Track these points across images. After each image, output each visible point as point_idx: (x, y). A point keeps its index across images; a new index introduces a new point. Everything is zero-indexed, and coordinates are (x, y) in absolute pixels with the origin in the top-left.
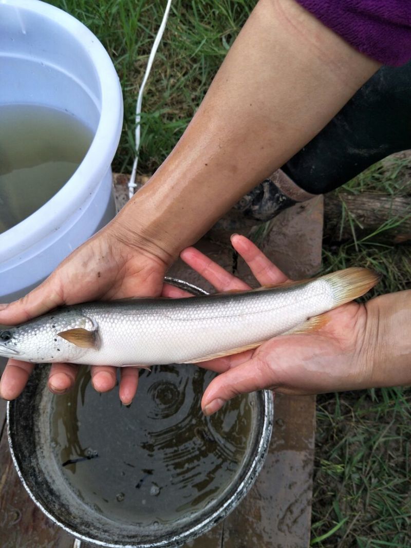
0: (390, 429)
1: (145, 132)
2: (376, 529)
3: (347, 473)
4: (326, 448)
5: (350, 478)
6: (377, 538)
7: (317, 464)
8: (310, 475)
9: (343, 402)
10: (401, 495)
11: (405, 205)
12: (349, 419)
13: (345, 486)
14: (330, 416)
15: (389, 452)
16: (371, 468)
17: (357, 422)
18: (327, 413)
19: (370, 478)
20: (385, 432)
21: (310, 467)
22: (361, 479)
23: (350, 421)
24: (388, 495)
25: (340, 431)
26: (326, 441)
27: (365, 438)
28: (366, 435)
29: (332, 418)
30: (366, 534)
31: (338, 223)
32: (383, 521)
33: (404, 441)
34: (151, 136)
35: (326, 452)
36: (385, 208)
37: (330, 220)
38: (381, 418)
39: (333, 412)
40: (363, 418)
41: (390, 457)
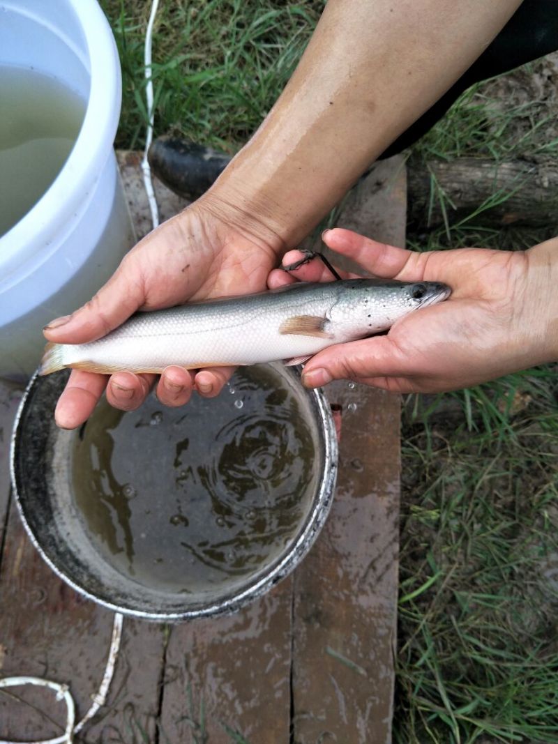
0: (497, 463)
1: (159, 89)
2: (479, 582)
3: (443, 519)
4: (416, 491)
5: (447, 525)
6: (481, 591)
7: (406, 511)
8: (396, 524)
9: (436, 434)
10: (510, 541)
11: (514, 173)
12: (444, 455)
13: (442, 535)
14: (421, 452)
15: (495, 492)
16: (473, 512)
17: (455, 457)
18: (416, 449)
19: (472, 525)
20: (490, 468)
21: (396, 515)
22: (461, 526)
23: (446, 457)
24: (494, 543)
25: (434, 470)
26: (417, 483)
27: (465, 477)
28: (466, 473)
29: (424, 455)
30: (467, 588)
31: (427, 202)
32: (487, 572)
33: (515, 477)
34: (168, 95)
35: (417, 496)
36: (487, 178)
37: (416, 198)
38: (485, 451)
39: (424, 448)
40: (463, 452)
41: (497, 498)
